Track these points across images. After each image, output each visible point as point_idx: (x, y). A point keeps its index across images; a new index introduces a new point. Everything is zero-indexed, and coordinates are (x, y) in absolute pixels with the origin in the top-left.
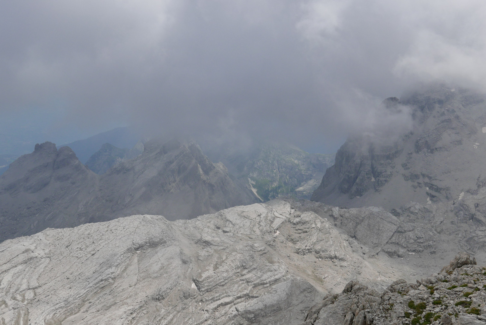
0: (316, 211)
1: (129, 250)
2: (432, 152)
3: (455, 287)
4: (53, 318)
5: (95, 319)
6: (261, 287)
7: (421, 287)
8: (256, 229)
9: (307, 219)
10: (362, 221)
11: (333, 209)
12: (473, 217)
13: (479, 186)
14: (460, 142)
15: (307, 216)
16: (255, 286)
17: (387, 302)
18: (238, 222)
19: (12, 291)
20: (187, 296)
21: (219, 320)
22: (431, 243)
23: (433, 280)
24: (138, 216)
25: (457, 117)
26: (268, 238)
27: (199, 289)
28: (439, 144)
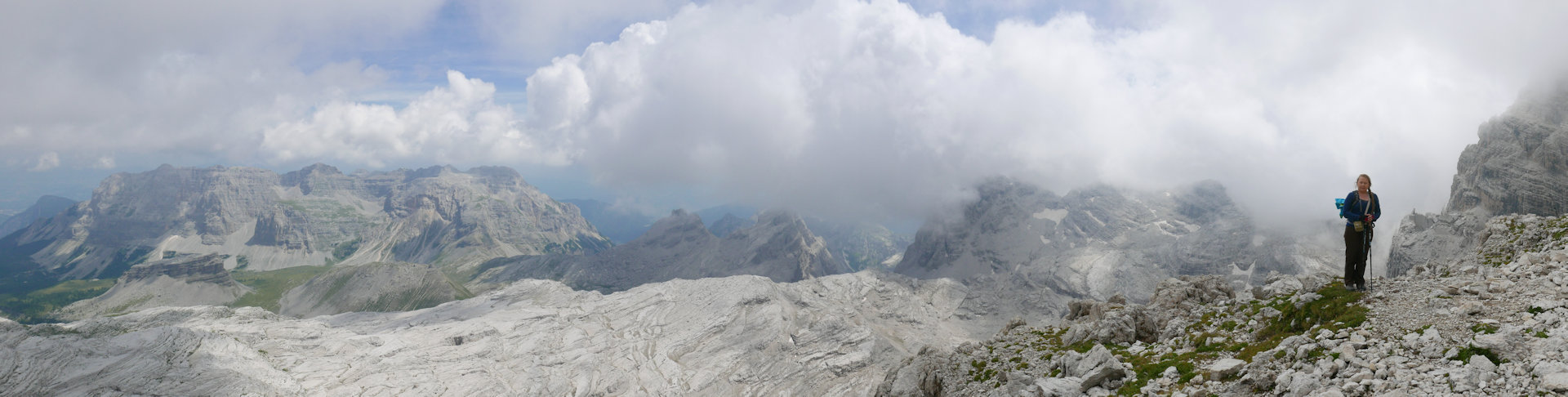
0: (898, 282)
1: (739, 304)
2: (995, 233)
3: (1009, 346)
4: (673, 352)
5: (707, 359)
6: (849, 345)
7: (983, 348)
8: (847, 295)
9: (890, 288)
10: (937, 290)
11: (913, 280)
12: (1026, 284)
13: (1031, 259)
14: (1016, 225)
15: (888, 286)
16: (844, 345)
17: (954, 363)
18: (833, 288)
19: (645, 325)
20: (784, 348)
21: (810, 372)
22: (994, 306)
23: (993, 341)
24: (748, 276)
25: (1014, 205)
26: (857, 303)
27: (795, 343)
28: (1001, 226)
